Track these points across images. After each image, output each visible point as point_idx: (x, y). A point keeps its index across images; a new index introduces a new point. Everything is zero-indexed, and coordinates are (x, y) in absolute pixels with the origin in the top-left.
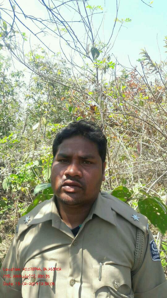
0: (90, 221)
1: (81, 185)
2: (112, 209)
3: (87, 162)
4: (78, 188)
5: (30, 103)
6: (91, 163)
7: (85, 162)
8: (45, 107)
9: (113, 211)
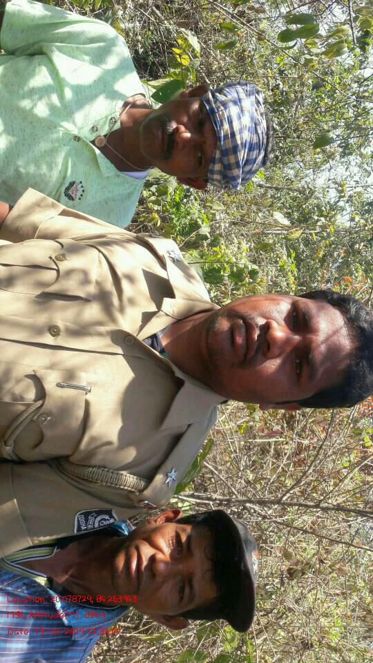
0: (173, 373)
1: (249, 356)
2: (189, 425)
3: (299, 366)
4: (243, 351)
5: (328, 191)
6: (299, 376)
7: (298, 361)
8: (324, 227)
9: (186, 427)
